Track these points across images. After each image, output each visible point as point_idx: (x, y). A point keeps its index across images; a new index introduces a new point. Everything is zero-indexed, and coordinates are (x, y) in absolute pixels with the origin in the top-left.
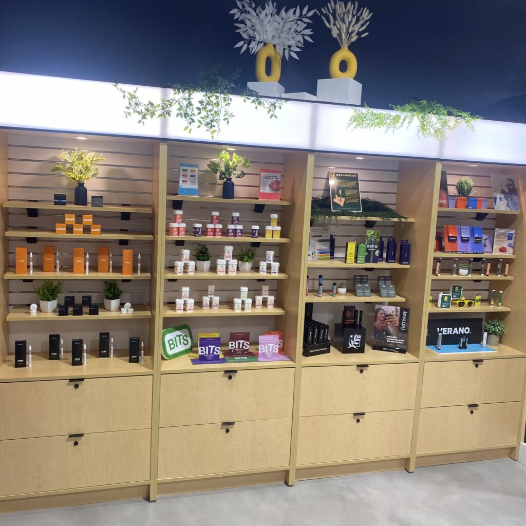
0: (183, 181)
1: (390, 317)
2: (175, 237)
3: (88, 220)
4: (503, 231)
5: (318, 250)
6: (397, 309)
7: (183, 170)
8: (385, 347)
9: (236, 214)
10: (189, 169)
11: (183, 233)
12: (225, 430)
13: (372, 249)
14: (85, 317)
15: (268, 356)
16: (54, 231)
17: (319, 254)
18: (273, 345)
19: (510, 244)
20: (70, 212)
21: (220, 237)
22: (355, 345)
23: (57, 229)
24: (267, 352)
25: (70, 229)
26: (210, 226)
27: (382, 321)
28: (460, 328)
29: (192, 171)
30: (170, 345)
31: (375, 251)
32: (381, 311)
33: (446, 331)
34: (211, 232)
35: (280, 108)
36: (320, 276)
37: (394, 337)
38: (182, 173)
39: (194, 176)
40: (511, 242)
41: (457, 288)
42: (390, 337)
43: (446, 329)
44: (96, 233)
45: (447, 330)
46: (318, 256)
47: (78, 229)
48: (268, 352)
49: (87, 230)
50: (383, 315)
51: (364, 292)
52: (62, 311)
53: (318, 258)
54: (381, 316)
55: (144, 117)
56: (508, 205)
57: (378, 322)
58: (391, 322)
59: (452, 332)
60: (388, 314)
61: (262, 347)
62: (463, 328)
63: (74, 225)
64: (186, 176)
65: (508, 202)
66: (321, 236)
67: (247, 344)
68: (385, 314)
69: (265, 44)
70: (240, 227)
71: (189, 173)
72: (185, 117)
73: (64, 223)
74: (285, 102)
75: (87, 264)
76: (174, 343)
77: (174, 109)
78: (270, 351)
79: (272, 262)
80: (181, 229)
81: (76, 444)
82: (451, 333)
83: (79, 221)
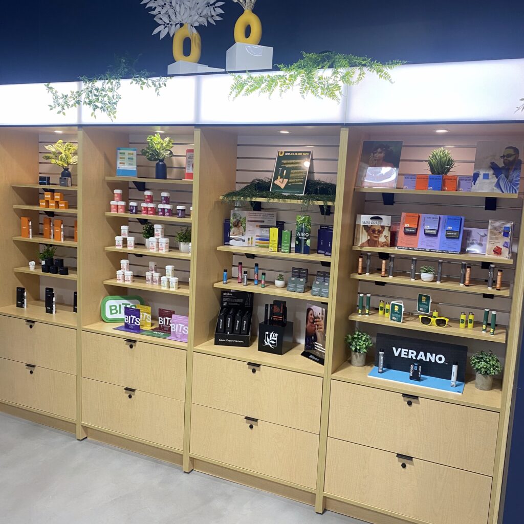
0: (120, 163)
1: (317, 319)
3: (57, 197)
4: (497, 224)
5: (257, 236)
6: (322, 311)
7: (120, 153)
8: (313, 355)
9: (164, 194)
10: (126, 152)
11: (122, 210)
12: (128, 395)
13: (303, 238)
15: (177, 336)
16: (39, 205)
17: (258, 241)
18: (183, 325)
19: (506, 242)
20: (48, 190)
21: (152, 216)
22: (271, 343)
23: (41, 204)
26: (144, 205)
27: (312, 323)
28: (428, 354)
29: (129, 154)
30: (111, 310)
31: (306, 240)
32: (311, 312)
33: (406, 353)
34: (145, 210)
35: (165, 85)
36: (257, 265)
37: (320, 344)
38: (119, 156)
39: (132, 159)
40: (507, 240)
41: (424, 298)
42: (317, 343)
43: (407, 350)
44: (62, 208)
45: (408, 352)
46: (257, 242)
47: (52, 204)
48: (178, 331)
49: (57, 205)
50: (312, 317)
51: (296, 287)
52: (44, 269)
53: (256, 245)
54: (311, 318)
56: (498, 185)
57: (309, 324)
58: (318, 325)
59: (416, 356)
60: (316, 316)
61: (174, 326)
62: (434, 355)
63: (50, 201)
64: (124, 158)
65: (498, 181)
66: (263, 222)
68: (314, 316)
70: (168, 207)
71: (126, 156)
73: (44, 199)
74: (169, 79)
76: (118, 309)
78: (180, 331)
80: (120, 207)
81: (31, 372)
82: (414, 358)
83: (53, 198)
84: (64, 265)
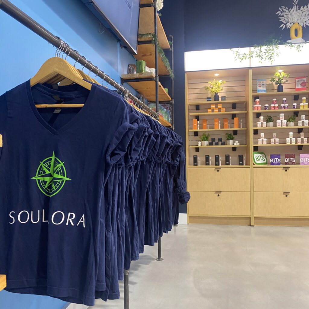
0: (259, 87)
2: (256, 111)
3: (220, 106)
7: (259, 82)
9: (285, 99)
10: (261, 81)
11: (260, 109)
12: (285, 195)
14: (220, 146)
16: (207, 112)
18: (308, 158)
21: (278, 110)
24: (304, 161)
26: (272, 105)
29: (263, 82)
30: (257, 159)
34: (273, 108)
35: (303, 47)
38: (258, 83)
39: (264, 84)
44: (223, 111)
47: (216, 110)
55: (242, 60)
61: (302, 159)
64: (260, 84)
67: (294, 159)
69: (294, 24)
70: (287, 105)
71: (261, 83)
72: (259, 57)
73: (211, 108)
75: (220, 125)
76: (258, 158)
77: (254, 55)
79: (304, 120)
80: (259, 107)
83: (217, 107)
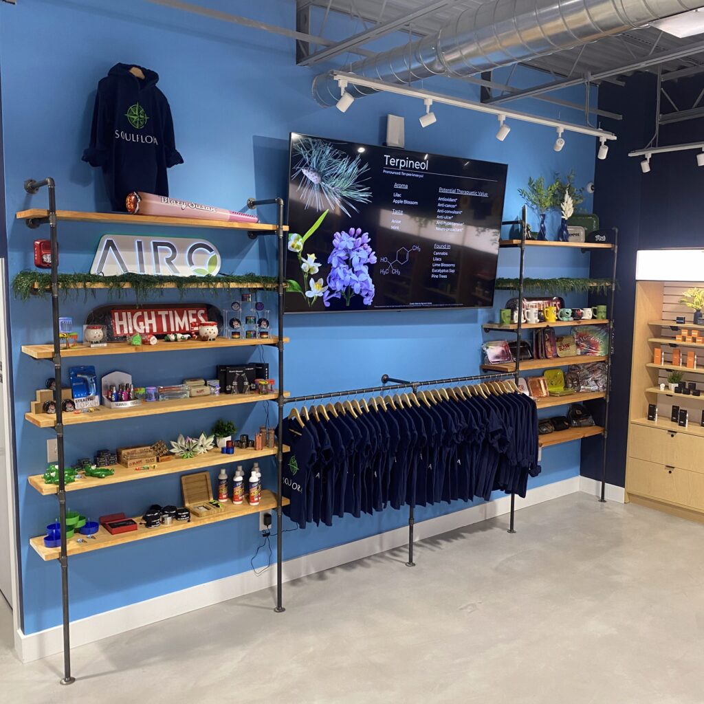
3: (695, 334)
14: (691, 396)
16: (675, 339)
20: (685, 328)
23: (677, 338)
25: (684, 339)
44: (700, 343)
47: (689, 339)
49: (694, 340)
52: (677, 390)
63: (687, 336)
75: (695, 362)
81: (670, 472)
83: (690, 334)
84: (696, 388)
